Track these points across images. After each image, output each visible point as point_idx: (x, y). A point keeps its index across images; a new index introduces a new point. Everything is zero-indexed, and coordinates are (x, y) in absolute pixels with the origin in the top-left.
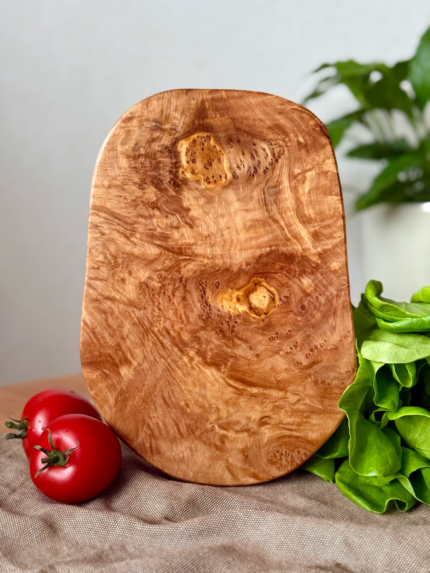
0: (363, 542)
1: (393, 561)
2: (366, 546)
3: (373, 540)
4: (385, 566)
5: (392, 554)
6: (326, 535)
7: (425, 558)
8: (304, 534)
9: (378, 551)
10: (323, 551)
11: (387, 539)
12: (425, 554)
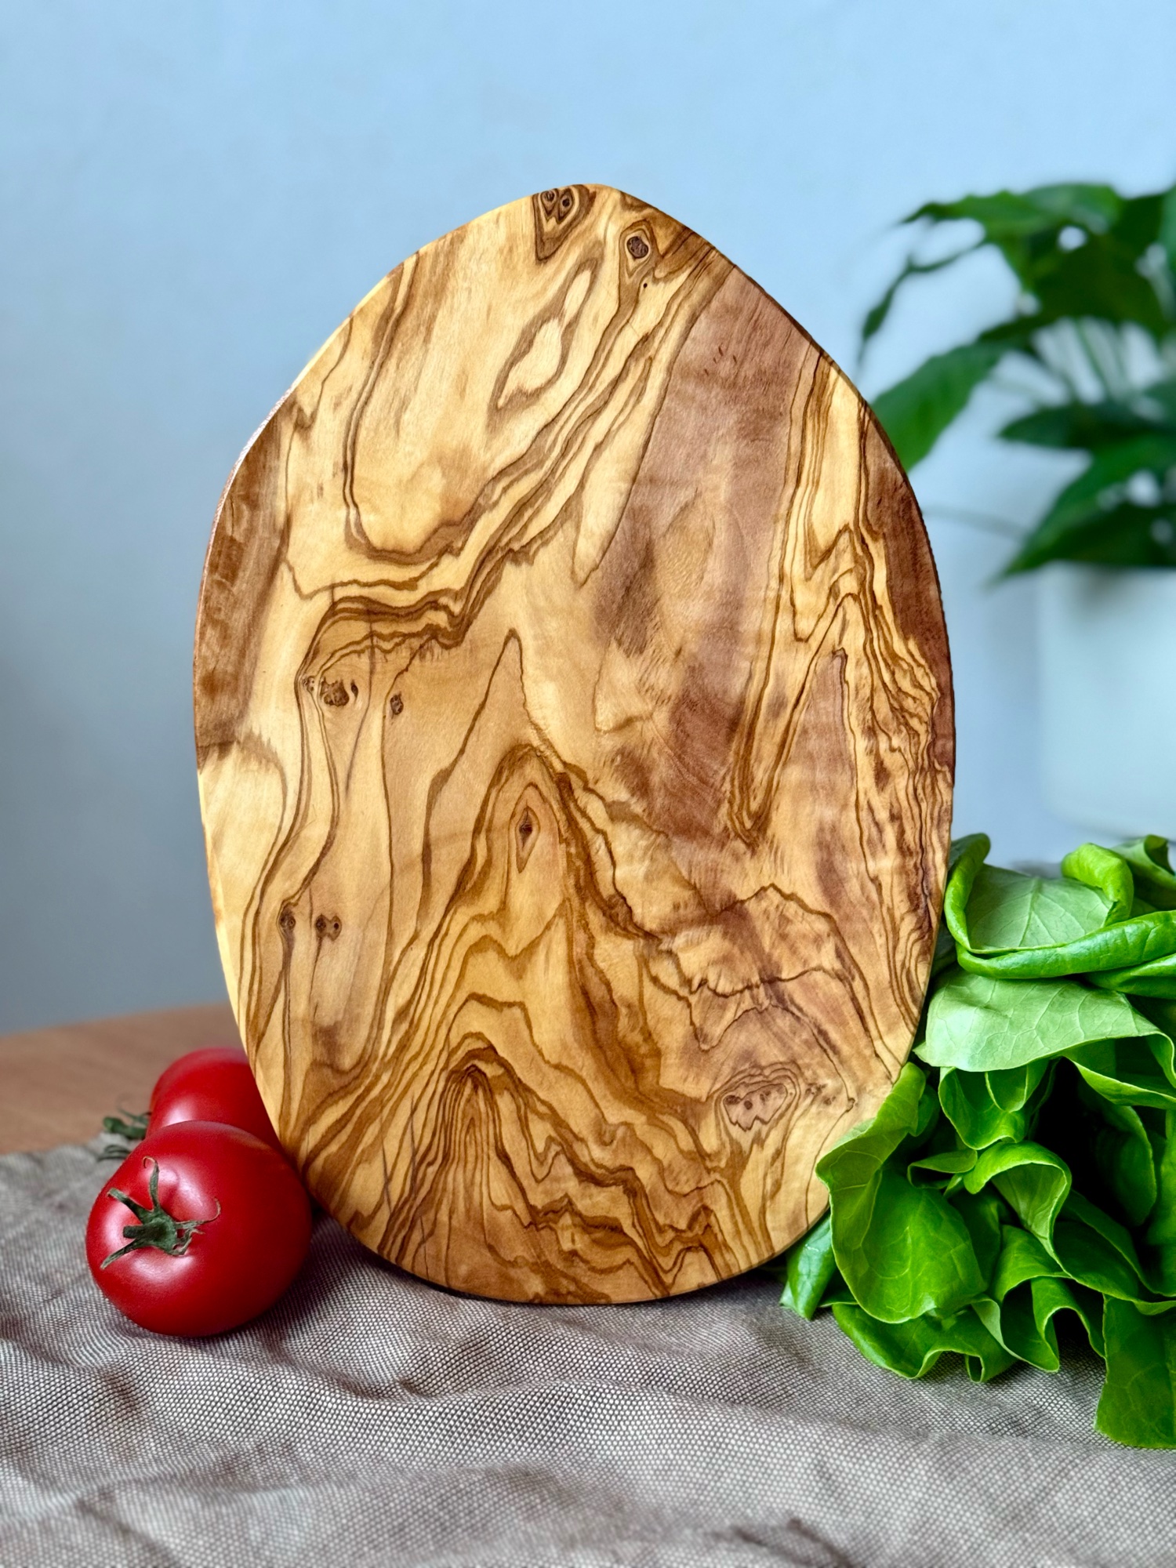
0: (863, 1472)
1: (931, 1521)
2: (868, 1481)
3: (886, 1468)
4: (910, 1532)
5: (929, 1503)
6: (776, 1450)
7: (1009, 1518)
8: (723, 1446)
9: (897, 1494)
10: (766, 1487)
11: (920, 1466)
12: (1011, 1508)
